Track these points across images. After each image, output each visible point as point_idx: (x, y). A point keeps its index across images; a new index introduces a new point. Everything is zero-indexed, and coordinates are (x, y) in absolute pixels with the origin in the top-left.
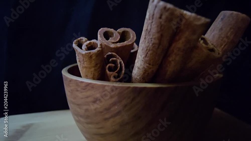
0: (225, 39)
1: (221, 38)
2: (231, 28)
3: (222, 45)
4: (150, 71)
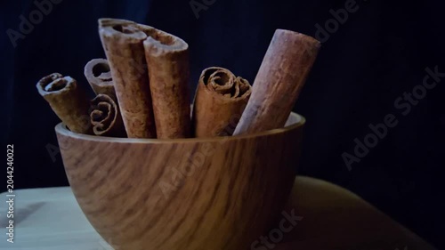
0: (278, 74)
1: (272, 73)
2: (282, 56)
3: (274, 84)
4: (133, 119)
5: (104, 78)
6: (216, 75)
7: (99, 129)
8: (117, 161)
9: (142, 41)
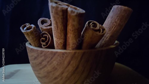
0: (115, 24)
1: (112, 23)
2: (117, 16)
3: (113, 27)
4: (59, 42)
5: (46, 25)
6: (92, 24)
7: (44, 46)
8: (52, 58)
9: (67, 9)
